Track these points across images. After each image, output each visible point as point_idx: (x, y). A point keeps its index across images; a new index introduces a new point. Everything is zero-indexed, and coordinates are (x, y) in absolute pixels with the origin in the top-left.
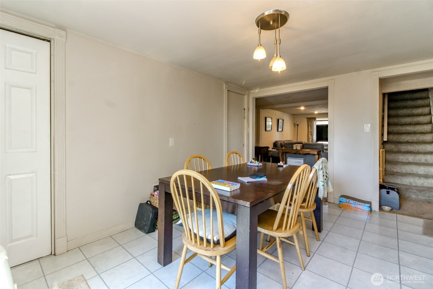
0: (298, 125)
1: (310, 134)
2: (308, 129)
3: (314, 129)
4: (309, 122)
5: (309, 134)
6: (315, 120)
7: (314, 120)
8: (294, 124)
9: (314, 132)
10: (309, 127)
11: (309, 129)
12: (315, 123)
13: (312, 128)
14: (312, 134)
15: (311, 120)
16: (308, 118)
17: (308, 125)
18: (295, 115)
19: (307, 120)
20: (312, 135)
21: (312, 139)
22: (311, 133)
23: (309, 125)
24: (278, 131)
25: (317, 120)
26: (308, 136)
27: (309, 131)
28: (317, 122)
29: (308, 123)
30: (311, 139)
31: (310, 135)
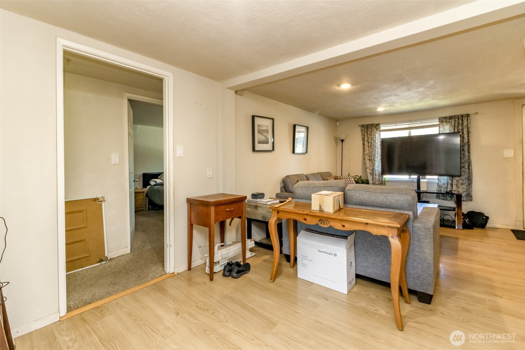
0: (342, 141)
1: (369, 158)
2: (364, 148)
3: (376, 147)
4: (366, 134)
5: (366, 159)
6: (377, 129)
7: (375, 130)
8: (336, 139)
9: (376, 155)
10: (366, 143)
11: (366, 148)
12: (377, 136)
13: (371, 145)
14: (373, 158)
15: (370, 130)
16: (363, 126)
17: (364, 140)
18: (337, 120)
19: (362, 130)
20: (372, 160)
21: (373, 169)
22: (369, 156)
23: (366, 139)
24: (293, 152)
25: (382, 128)
26: (364, 163)
27: (365, 152)
28: (381, 132)
29: (363, 135)
30: (370, 170)
31: (368, 162)
